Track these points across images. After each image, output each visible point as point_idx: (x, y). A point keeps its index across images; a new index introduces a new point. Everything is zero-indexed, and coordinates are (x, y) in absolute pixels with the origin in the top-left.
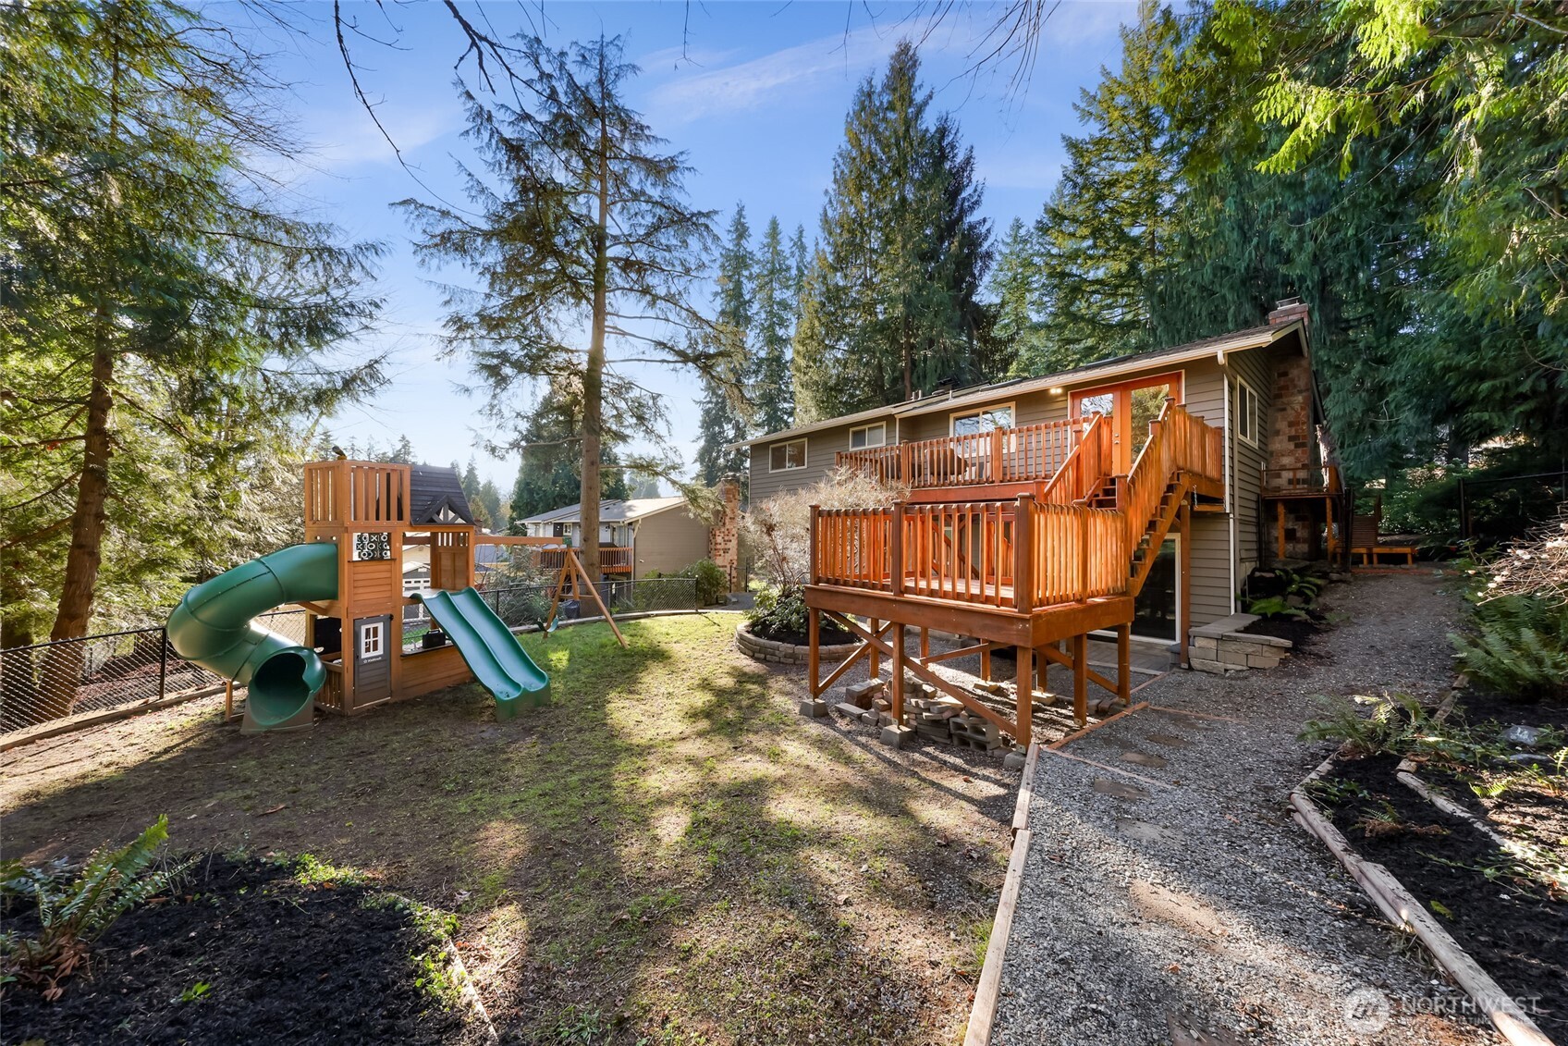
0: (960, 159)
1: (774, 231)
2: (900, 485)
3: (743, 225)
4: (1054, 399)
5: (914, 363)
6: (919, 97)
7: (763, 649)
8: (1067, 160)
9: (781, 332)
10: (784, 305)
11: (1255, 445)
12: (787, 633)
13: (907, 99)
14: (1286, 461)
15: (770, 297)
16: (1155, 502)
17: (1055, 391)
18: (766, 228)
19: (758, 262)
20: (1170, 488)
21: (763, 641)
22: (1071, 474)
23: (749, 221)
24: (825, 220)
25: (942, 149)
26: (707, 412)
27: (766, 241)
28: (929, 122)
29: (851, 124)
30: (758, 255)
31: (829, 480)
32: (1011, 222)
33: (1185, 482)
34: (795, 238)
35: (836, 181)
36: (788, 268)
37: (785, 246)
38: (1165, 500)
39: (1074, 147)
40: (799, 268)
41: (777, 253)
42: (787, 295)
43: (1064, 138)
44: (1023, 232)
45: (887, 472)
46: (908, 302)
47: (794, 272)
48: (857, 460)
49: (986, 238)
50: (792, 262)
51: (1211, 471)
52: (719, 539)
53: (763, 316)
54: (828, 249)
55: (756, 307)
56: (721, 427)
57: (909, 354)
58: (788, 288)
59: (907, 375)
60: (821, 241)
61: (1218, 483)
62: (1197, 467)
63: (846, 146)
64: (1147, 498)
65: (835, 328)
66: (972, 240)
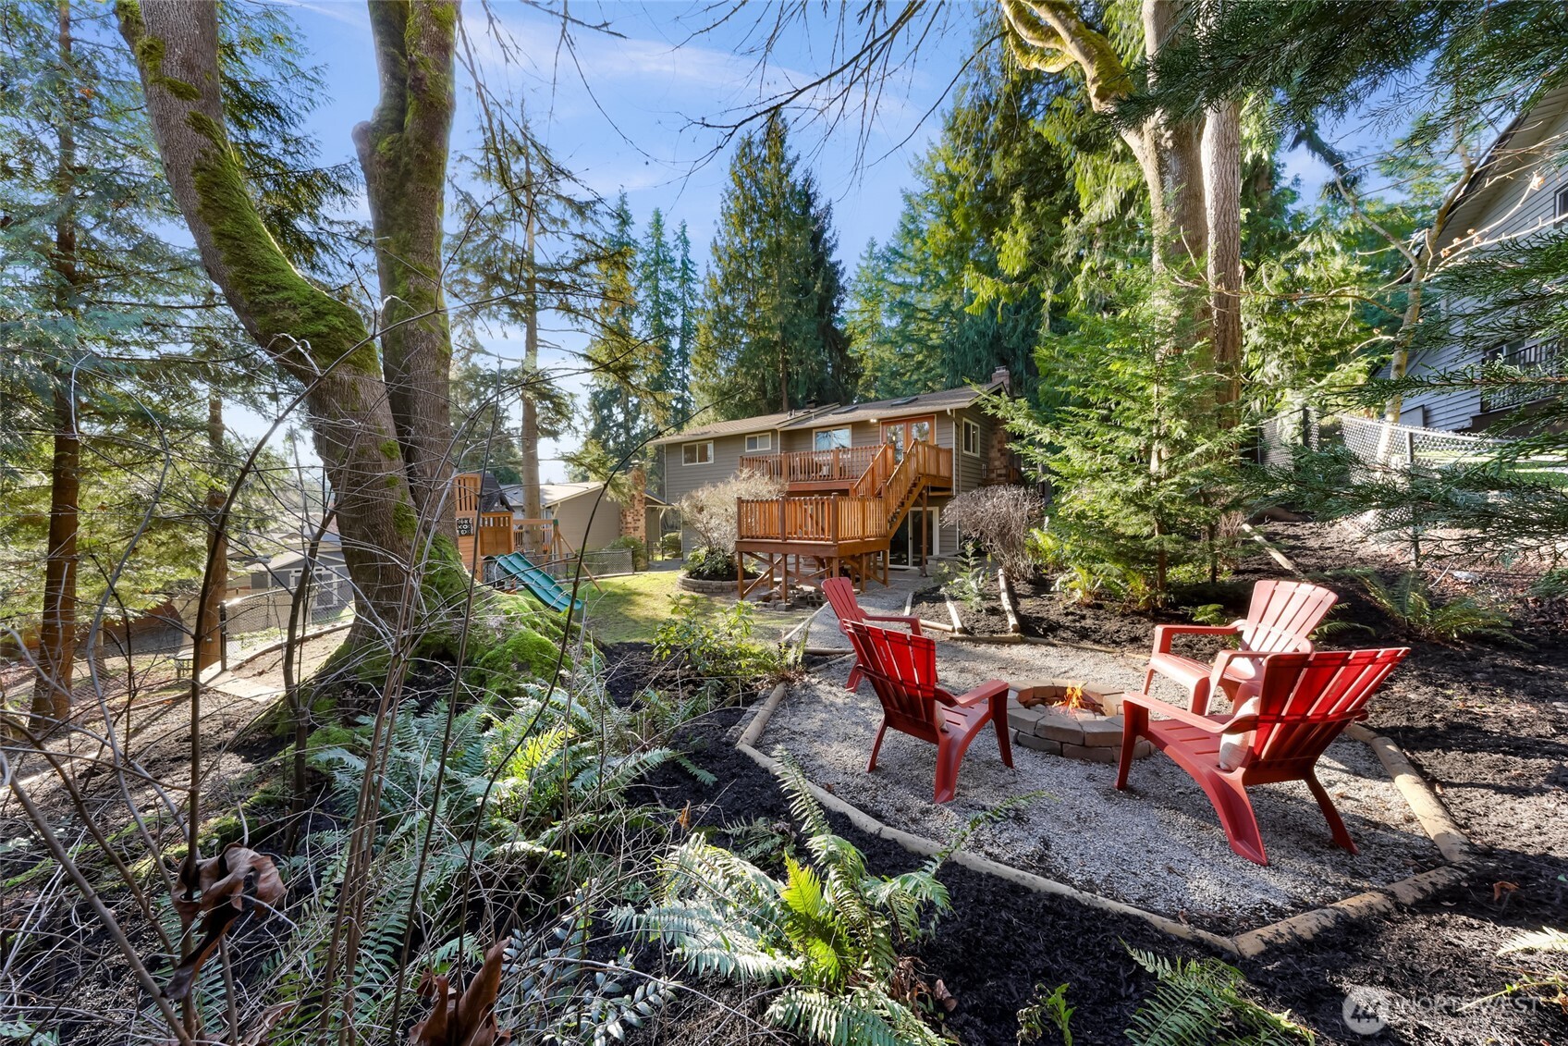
0: (822, 206)
1: (658, 224)
2: (782, 481)
3: (625, 212)
4: (872, 425)
5: (789, 374)
6: (790, 155)
7: (700, 586)
8: (903, 206)
9: (667, 322)
10: (670, 296)
11: (978, 455)
12: (715, 575)
13: (780, 158)
14: (997, 463)
15: (656, 288)
16: (904, 492)
17: (873, 421)
18: (650, 218)
19: (642, 251)
20: (915, 485)
21: (700, 581)
22: (869, 478)
23: (631, 208)
24: (715, 248)
25: (808, 196)
26: (595, 395)
27: (650, 231)
28: (797, 175)
29: (734, 166)
30: (643, 243)
31: (736, 477)
32: (868, 240)
33: (923, 482)
34: (679, 231)
35: (723, 214)
36: (673, 261)
37: (669, 238)
38: (910, 492)
39: (907, 198)
40: (683, 262)
41: (660, 245)
42: (673, 286)
43: (902, 191)
44: (876, 250)
45: (774, 472)
46: (784, 329)
47: (678, 264)
48: (751, 461)
49: (842, 274)
50: (677, 255)
51: (944, 472)
52: (629, 519)
53: (650, 304)
54: (718, 272)
55: (641, 294)
56: (610, 411)
57: (785, 367)
58: (673, 279)
59: (784, 384)
60: (711, 263)
61: (950, 479)
62: (933, 472)
63: (732, 185)
64: (901, 490)
65: (727, 341)
66: (832, 274)
